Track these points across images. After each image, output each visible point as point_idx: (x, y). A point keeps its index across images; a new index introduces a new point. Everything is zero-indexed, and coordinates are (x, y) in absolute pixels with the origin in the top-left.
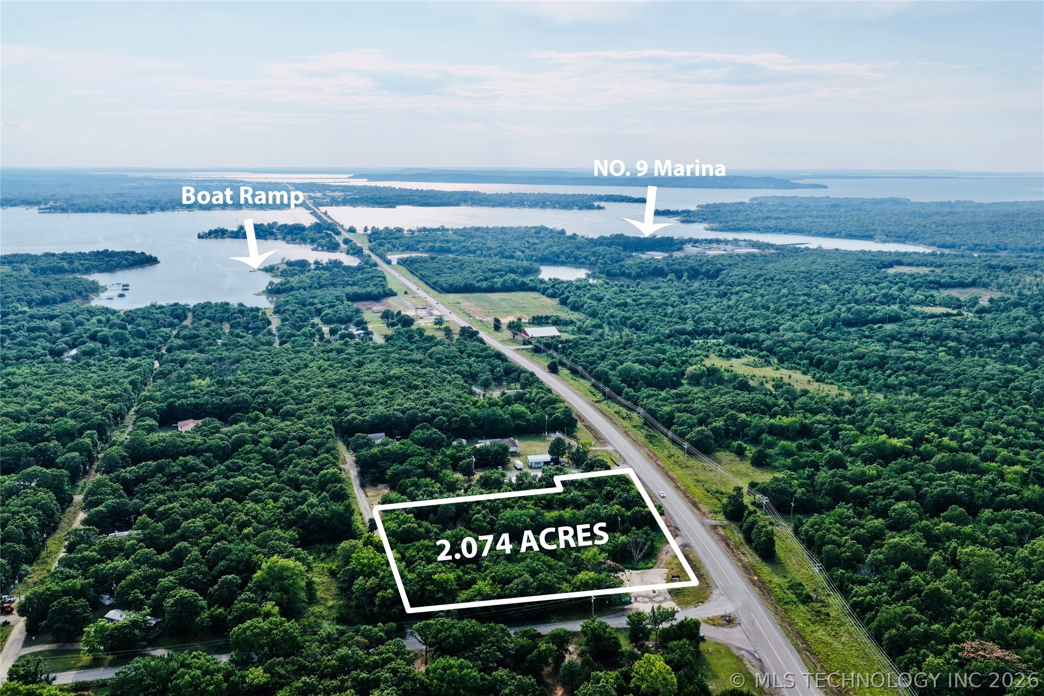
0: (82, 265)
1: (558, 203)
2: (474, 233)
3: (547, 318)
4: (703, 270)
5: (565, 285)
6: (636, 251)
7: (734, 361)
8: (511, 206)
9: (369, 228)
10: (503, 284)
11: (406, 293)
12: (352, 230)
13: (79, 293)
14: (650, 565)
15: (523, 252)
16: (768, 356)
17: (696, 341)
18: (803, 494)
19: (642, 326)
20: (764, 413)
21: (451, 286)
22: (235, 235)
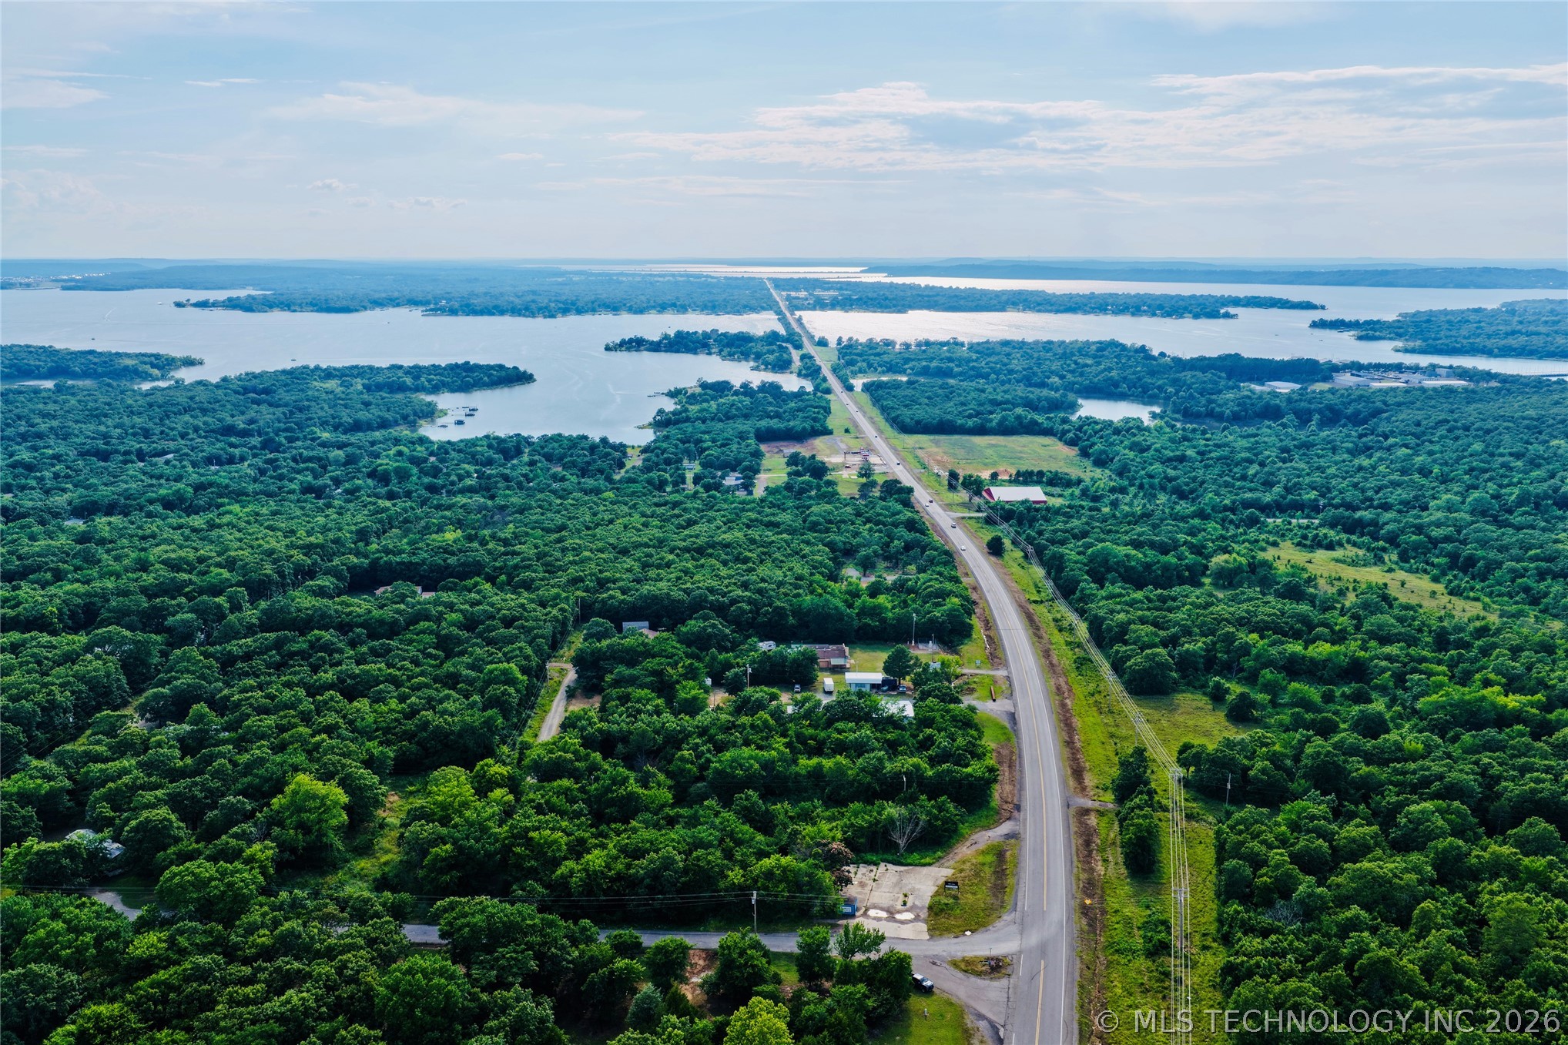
0: (429, 381)
1: (1161, 307)
2: (998, 349)
3: (1041, 474)
4: (1349, 411)
5: (1098, 427)
6: (1251, 380)
7: (1321, 555)
8: (1086, 312)
9: (845, 339)
10: (1001, 423)
11: (847, 431)
12: (823, 343)
13: (405, 418)
14: (928, 860)
15: (1062, 377)
16: (1384, 550)
17: (1270, 520)
18: (1263, 771)
19: (1192, 492)
20: (1297, 635)
21: (918, 422)
22: (655, 347)
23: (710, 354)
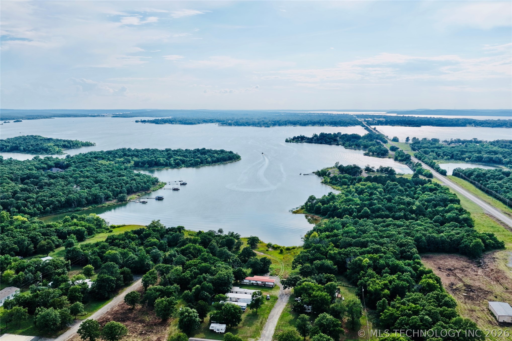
12: (395, 140)
22: (310, 141)
23: (338, 145)
